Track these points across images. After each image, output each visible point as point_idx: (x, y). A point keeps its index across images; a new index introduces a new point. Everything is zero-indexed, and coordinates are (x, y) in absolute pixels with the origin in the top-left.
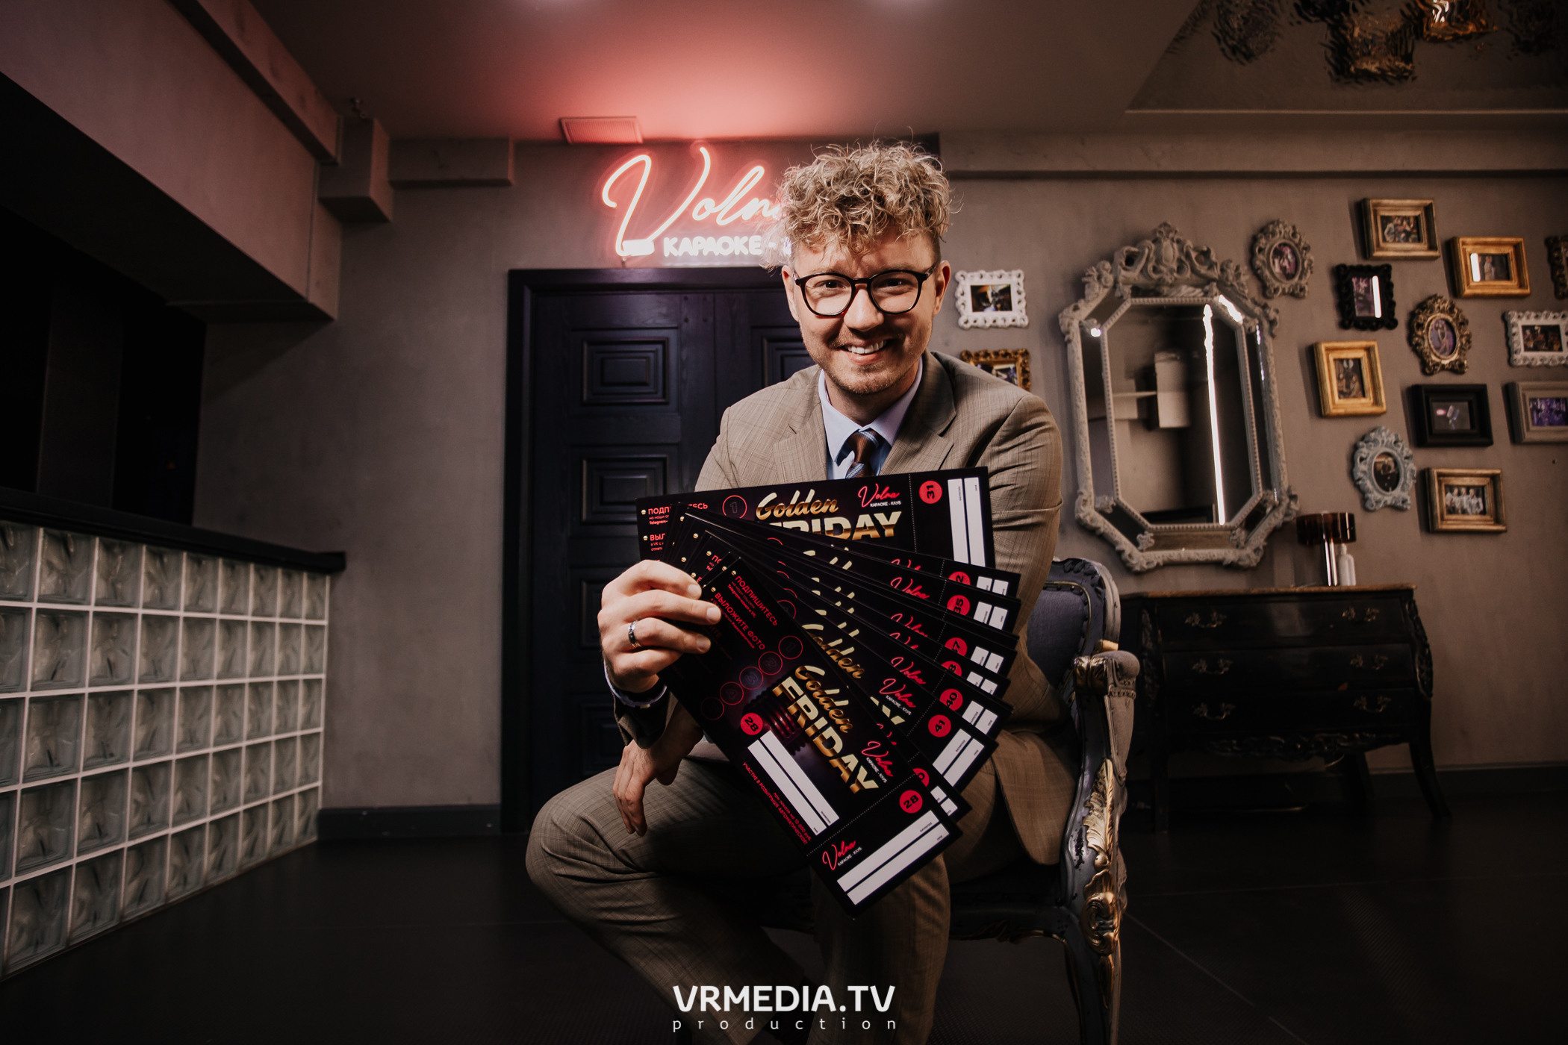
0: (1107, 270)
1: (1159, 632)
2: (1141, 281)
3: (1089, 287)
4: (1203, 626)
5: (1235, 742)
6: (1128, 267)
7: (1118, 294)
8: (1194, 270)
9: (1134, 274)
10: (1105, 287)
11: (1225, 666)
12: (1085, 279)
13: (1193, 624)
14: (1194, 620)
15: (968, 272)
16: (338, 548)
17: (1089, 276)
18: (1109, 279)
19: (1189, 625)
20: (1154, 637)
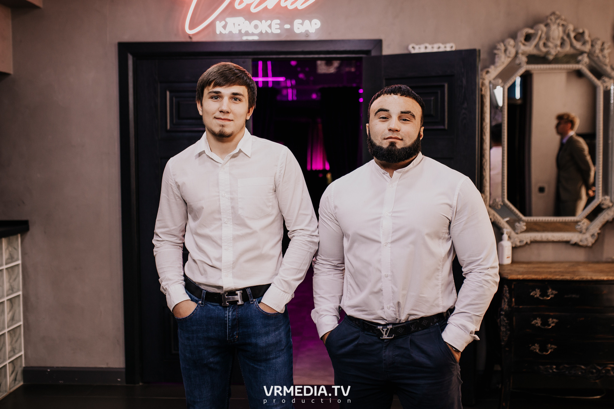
0: (511, 46)
1: (513, 300)
2: (535, 52)
3: (498, 57)
4: (541, 298)
5: (554, 367)
6: (526, 43)
7: (517, 62)
8: (572, 45)
9: (530, 48)
10: (509, 57)
11: (553, 323)
12: (496, 52)
13: (535, 296)
14: (537, 293)
15: (417, 44)
17: (498, 49)
18: (512, 51)
19: (533, 296)
20: (510, 302)
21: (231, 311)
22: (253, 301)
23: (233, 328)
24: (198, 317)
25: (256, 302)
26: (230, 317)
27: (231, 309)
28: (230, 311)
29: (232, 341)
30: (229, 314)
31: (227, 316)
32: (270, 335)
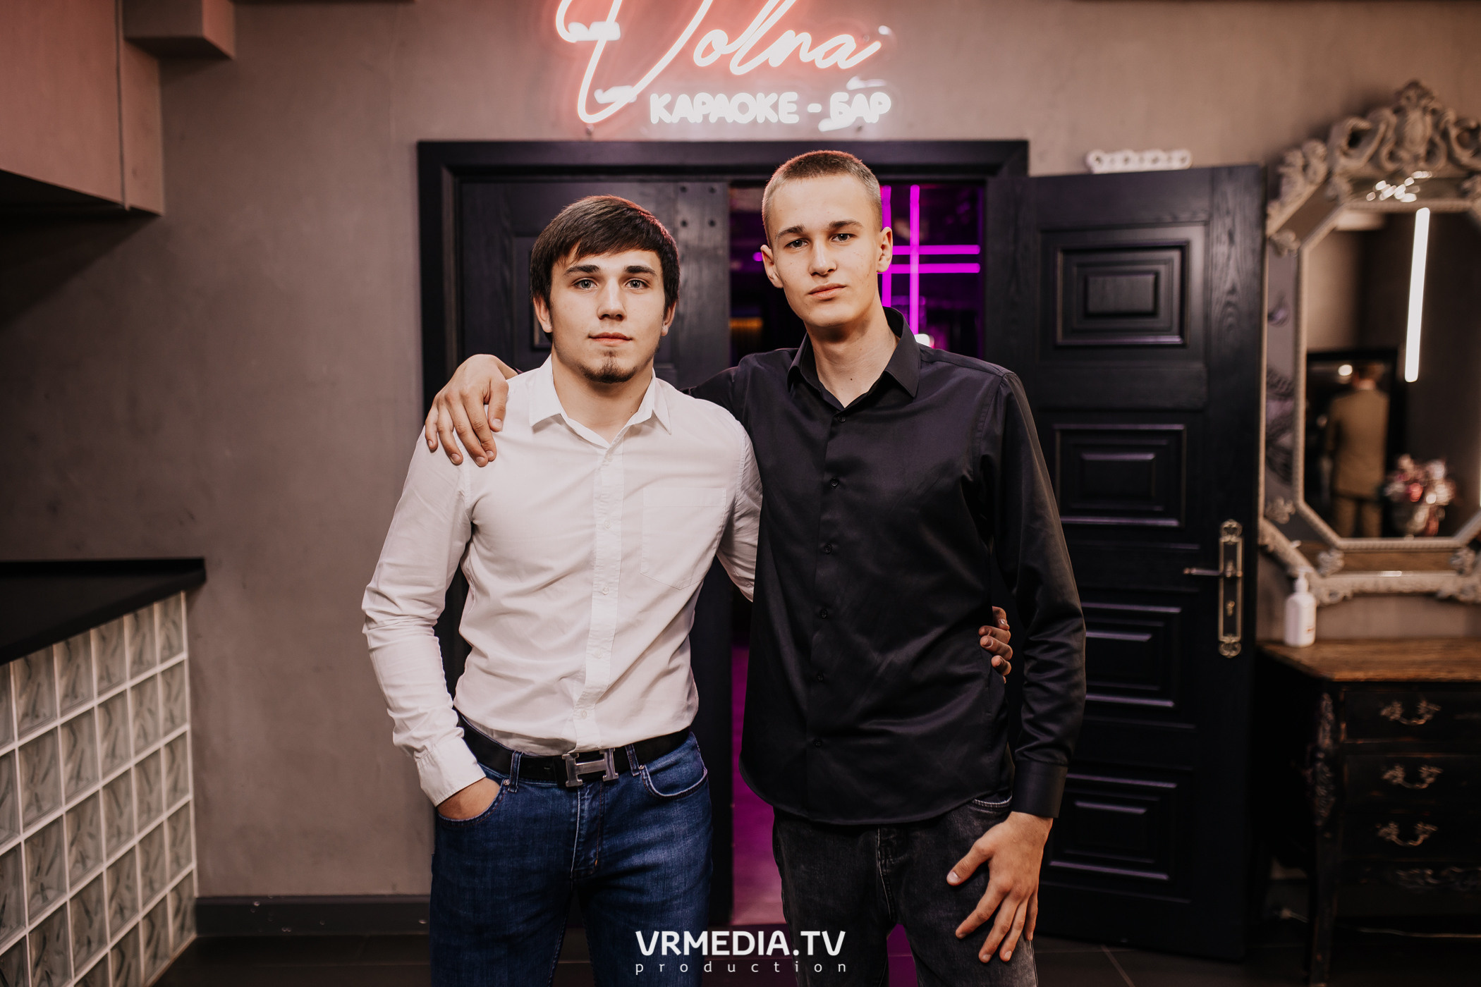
0: (1318, 157)
1: (1343, 726)
2: (1368, 173)
3: (1288, 182)
4: (1405, 722)
5: (1429, 872)
6: (1352, 152)
7: (1330, 192)
8: (1451, 156)
9: (1358, 164)
10: (1312, 182)
11: (1429, 775)
12: (1282, 170)
13: (1392, 717)
14: (1394, 711)
15: (1107, 151)
16: (192, 553)
17: (1290, 165)
18: (1320, 169)
19: (1386, 718)
20: (1335, 732)
21: (588, 799)
22: (637, 770)
23: (588, 840)
24: (502, 819)
25: (645, 772)
26: (586, 815)
27: (588, 794)
28: (584, 799)
29: (583, 873)
30: (583, 807)
31: (576, 813)
32: (673, 847)
